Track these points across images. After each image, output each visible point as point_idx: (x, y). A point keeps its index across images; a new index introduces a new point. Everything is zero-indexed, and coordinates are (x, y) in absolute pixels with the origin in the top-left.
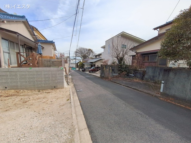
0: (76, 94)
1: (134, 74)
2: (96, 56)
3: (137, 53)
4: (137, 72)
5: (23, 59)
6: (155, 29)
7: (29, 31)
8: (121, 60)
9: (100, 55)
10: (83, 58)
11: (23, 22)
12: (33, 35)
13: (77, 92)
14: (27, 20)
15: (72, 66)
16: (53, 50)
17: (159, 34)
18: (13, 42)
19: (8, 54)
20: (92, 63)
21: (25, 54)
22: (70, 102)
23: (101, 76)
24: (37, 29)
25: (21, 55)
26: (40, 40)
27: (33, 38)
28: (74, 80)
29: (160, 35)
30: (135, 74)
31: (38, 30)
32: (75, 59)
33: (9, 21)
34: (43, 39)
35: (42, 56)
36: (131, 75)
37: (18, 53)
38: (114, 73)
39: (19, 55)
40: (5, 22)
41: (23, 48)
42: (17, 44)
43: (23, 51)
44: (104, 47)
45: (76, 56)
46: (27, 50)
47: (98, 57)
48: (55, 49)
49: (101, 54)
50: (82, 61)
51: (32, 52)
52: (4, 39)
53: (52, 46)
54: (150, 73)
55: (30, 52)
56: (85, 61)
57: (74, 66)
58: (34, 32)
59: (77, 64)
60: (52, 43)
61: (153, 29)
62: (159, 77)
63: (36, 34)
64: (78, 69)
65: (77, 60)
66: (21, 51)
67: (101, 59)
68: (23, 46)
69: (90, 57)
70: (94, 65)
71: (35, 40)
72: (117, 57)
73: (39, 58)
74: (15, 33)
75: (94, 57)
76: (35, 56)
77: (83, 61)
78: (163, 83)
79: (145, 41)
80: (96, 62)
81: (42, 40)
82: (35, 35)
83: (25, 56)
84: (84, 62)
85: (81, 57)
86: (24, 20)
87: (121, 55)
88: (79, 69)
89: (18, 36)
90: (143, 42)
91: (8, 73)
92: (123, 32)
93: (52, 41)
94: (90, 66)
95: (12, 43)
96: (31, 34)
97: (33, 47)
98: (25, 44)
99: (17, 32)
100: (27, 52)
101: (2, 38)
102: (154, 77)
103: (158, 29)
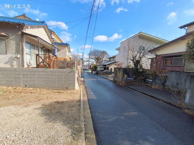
1: (152, 80)
2: (110, 58)
3: (157, 56)
4: (156, 78)
5: (41, 60)
6: (181, 27)
7: (48, 35)
8: (137, 63)
9: (114, 57)
10: (96, 61)
11: (44, 27)
12: (51, 38)
15: (85, 68)
16: (67, 53)
17: (186, 33)
18: (35, 45)
19: (30, 56)
20: (105, 65)
21: (43, 55)
22: (80, 104)
23: (114, 79)
24: (54, 33)
26: (57, 42)
27: (51, 41)
28: (86, 83)
29: (188, 35)
32: (89, 61)
33: (32, 27)
34: (59, 42)
35: (57, 57)
36: (149, 80)
38: (129, 77)
39: (38, 56)
40: (29, 27)
41: (42, 50)
42: (38, 47)
43: (41, 53)
45: (89, 59)
47: (112, 59)
48: (70, 51)
49: (116, 57)
50: (95, 63)
51: (49, 53)
53: (67, 49)
54: (173, 79)
57: (87, 68)
58: (52, 36)
59: (90, 66)
60: (67, 45)
61: (179, 27)
62: (185, 84)
64: (90, 71)
65: (90, 63)
66: (40, 53)
67: (115, 62)
68: (42, 48)
69: (103, 59)
70: (108, 68)
72: (133, 60)
73: (54, 60)
74: (36, 37)
75: (109, 59)
76: (51, 58)
79: (168, 42)
80: (109, 64)
82: (53, 39)
83: (43, 58)
84: (97, 64)
85: (94, 59)
87: (137, 58)
88: (92, 72)
89: (38, 39)
90: (165, 43)
91: (28, 73)
92: (141, 32)
93: (67, 43)
94: (103, 69)
95: (33, 46)
96: (49, 38)
97: (50, 49)
98: (44, 47)
99: (38, 37)
100: (45, 54)
101: (26, 42)
102: (178, 84)
103: (186, 28)
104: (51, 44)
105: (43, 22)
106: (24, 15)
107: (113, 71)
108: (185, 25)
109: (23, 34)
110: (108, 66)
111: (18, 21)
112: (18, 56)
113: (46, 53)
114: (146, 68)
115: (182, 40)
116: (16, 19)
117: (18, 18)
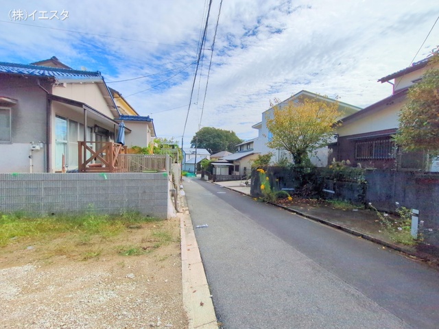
0: (193, 235)
1: (334, 190)
3: (340, 139)
4: (343, 186)
5: (88, 155)
6: (383, 80)
7: (105, 99)
8: (299, 155)
9: (249, 144)
10: (211, 152)
11: (97, 83)
12: (111, 106)
13: (195, 228)
14: (103, 79)
15: (187, 169)
16: (148, 135)
17: (394, 92)
18: (75, 123)
19: (62, 146)
20: (231, 162)
21: (94, 144)
22: (179, 252)
23: (252, 192)
24: (120, 95)
25: (86, 148)
26: (125, 115)
27: (112, 112)
28: (190, 202)
29: (399, 95)
30: (337, 189)
31: (123, 96)
32: (195, 153)
33: (71, 83)
34: (130, 114)
35: (125, 148)
36: (328, 191)
37: (82, 144)
38: (285, 186)
39: (83, 147)
40: (65, 85)
41: (91, 132)
42: (82, 125)
43: (90, 138)
44: (258, 127)
46: (99, 137)
47: (245, 148)
48: (153, 133)
49: (252, 142)
50: (208, 158)
51: (107, 140)
52: (60, 117)
53: (148, 128)
54: (378, 187)
55: (104, 140)
56: (216, 158)
57: (193, 169)
58: (115, 100)
59: (199, 164)
60: (147, 120)
61: (379, 80)
63: (117, 104)
64: (200, 176)
65: (198, 156)
66: (88, 139)
67: (253, 154)
68: (91, 128)
70: (237, 168)
71: (114, 116)
72: (290, 150)
73: (120, 153)
74: (80, 104)
76: (113, 148)
77: (211, 158)
78: (417, 215)
79: (360, 110)
80: (240, 159)
81: (128, 116)
82: (115, 107)
83: (94, 150)
84: (213, 160)
85: (207, 149)
86: (98, 79)
87: (299, 145)
88: (203, 176)
89: (85, 109)
90: (353, 113)
91: (60, 185)
92: (303, 91)
93: (148, 117)
94: (228, 170)
95: (73, 125)
96: (109, 106)
97: (110, 130)
98: (96, 126)
99: (83, 104)
100: (99, 140)
101: (57, 116)
102: (389, 197)
103: (393, 81)
104: (112, 118)
105: (96, 74)
106: (54, 60)
107: (249, 173)
108: (389, 76)
109: (51, 98)
110: (237, 164)
111: (42, 72)
112: (38, 147)
113: (101, 139)
114: (319, 166)
115: (387, 104)
116: (36, 68)
117: (40, 66)
